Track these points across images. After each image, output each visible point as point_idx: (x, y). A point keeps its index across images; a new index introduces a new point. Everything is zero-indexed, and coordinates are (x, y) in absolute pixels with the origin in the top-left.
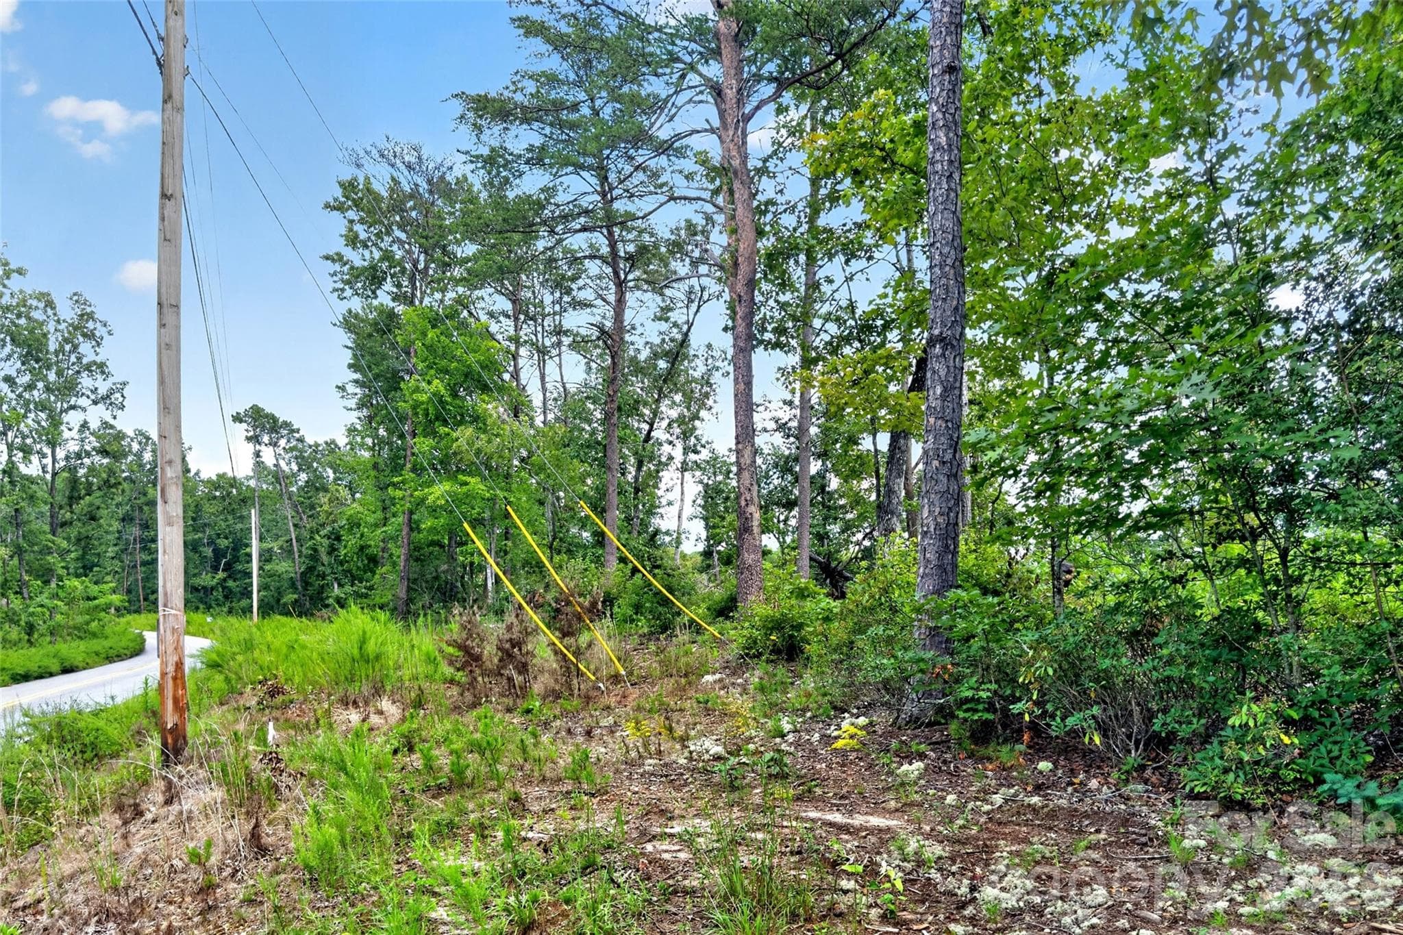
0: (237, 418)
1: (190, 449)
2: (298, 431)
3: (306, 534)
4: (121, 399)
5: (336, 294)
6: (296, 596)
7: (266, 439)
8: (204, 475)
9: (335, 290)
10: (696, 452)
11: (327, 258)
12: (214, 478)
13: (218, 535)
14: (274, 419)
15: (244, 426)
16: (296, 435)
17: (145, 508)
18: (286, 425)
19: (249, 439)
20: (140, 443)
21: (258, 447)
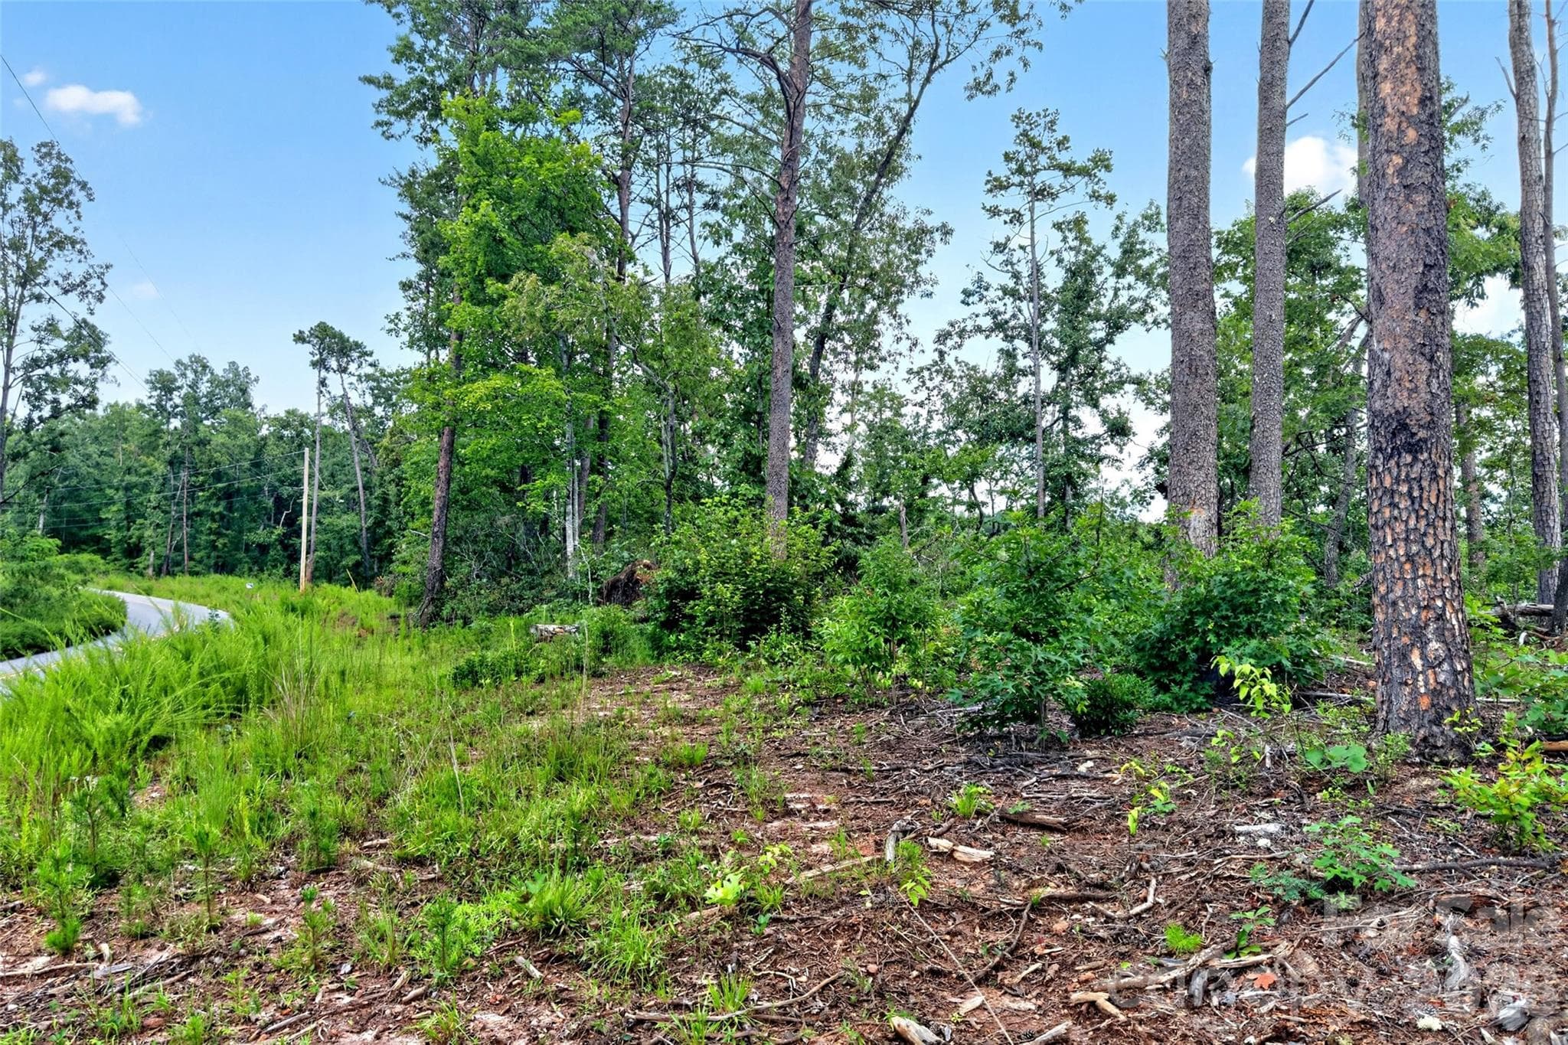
0: (300, 338)
1: (257, 380)
2: (371, 354)
3: (376, 480)
4: (99, 287)
5: (380, 130)
6: (358, 557)
7: (333, 363)
8: (271, 412)
9: (379, 124)
10: (872, 368)
11: (369, 80)
12: (283, 415)
13: (282, 482)
14: (342, 339)
15: (308, 347)
16: (370, 359)
17: (196, 449)
18: (357, 345)
19: (314, 364)
20: (196, 372)
21: (323, 373)
